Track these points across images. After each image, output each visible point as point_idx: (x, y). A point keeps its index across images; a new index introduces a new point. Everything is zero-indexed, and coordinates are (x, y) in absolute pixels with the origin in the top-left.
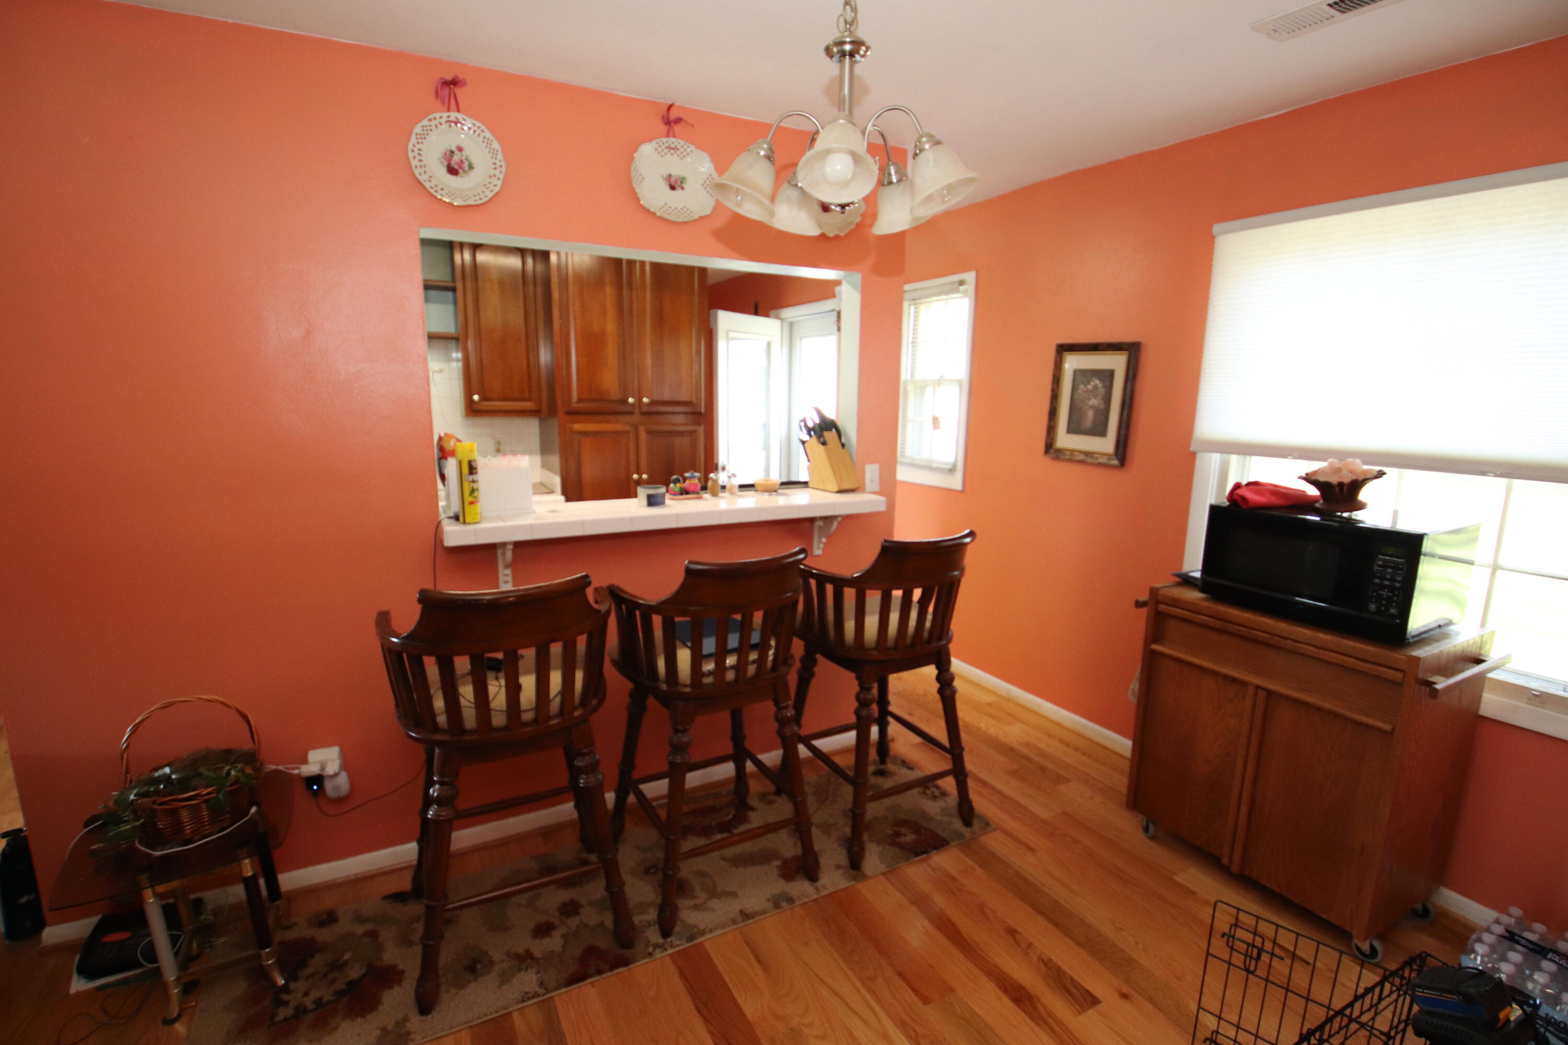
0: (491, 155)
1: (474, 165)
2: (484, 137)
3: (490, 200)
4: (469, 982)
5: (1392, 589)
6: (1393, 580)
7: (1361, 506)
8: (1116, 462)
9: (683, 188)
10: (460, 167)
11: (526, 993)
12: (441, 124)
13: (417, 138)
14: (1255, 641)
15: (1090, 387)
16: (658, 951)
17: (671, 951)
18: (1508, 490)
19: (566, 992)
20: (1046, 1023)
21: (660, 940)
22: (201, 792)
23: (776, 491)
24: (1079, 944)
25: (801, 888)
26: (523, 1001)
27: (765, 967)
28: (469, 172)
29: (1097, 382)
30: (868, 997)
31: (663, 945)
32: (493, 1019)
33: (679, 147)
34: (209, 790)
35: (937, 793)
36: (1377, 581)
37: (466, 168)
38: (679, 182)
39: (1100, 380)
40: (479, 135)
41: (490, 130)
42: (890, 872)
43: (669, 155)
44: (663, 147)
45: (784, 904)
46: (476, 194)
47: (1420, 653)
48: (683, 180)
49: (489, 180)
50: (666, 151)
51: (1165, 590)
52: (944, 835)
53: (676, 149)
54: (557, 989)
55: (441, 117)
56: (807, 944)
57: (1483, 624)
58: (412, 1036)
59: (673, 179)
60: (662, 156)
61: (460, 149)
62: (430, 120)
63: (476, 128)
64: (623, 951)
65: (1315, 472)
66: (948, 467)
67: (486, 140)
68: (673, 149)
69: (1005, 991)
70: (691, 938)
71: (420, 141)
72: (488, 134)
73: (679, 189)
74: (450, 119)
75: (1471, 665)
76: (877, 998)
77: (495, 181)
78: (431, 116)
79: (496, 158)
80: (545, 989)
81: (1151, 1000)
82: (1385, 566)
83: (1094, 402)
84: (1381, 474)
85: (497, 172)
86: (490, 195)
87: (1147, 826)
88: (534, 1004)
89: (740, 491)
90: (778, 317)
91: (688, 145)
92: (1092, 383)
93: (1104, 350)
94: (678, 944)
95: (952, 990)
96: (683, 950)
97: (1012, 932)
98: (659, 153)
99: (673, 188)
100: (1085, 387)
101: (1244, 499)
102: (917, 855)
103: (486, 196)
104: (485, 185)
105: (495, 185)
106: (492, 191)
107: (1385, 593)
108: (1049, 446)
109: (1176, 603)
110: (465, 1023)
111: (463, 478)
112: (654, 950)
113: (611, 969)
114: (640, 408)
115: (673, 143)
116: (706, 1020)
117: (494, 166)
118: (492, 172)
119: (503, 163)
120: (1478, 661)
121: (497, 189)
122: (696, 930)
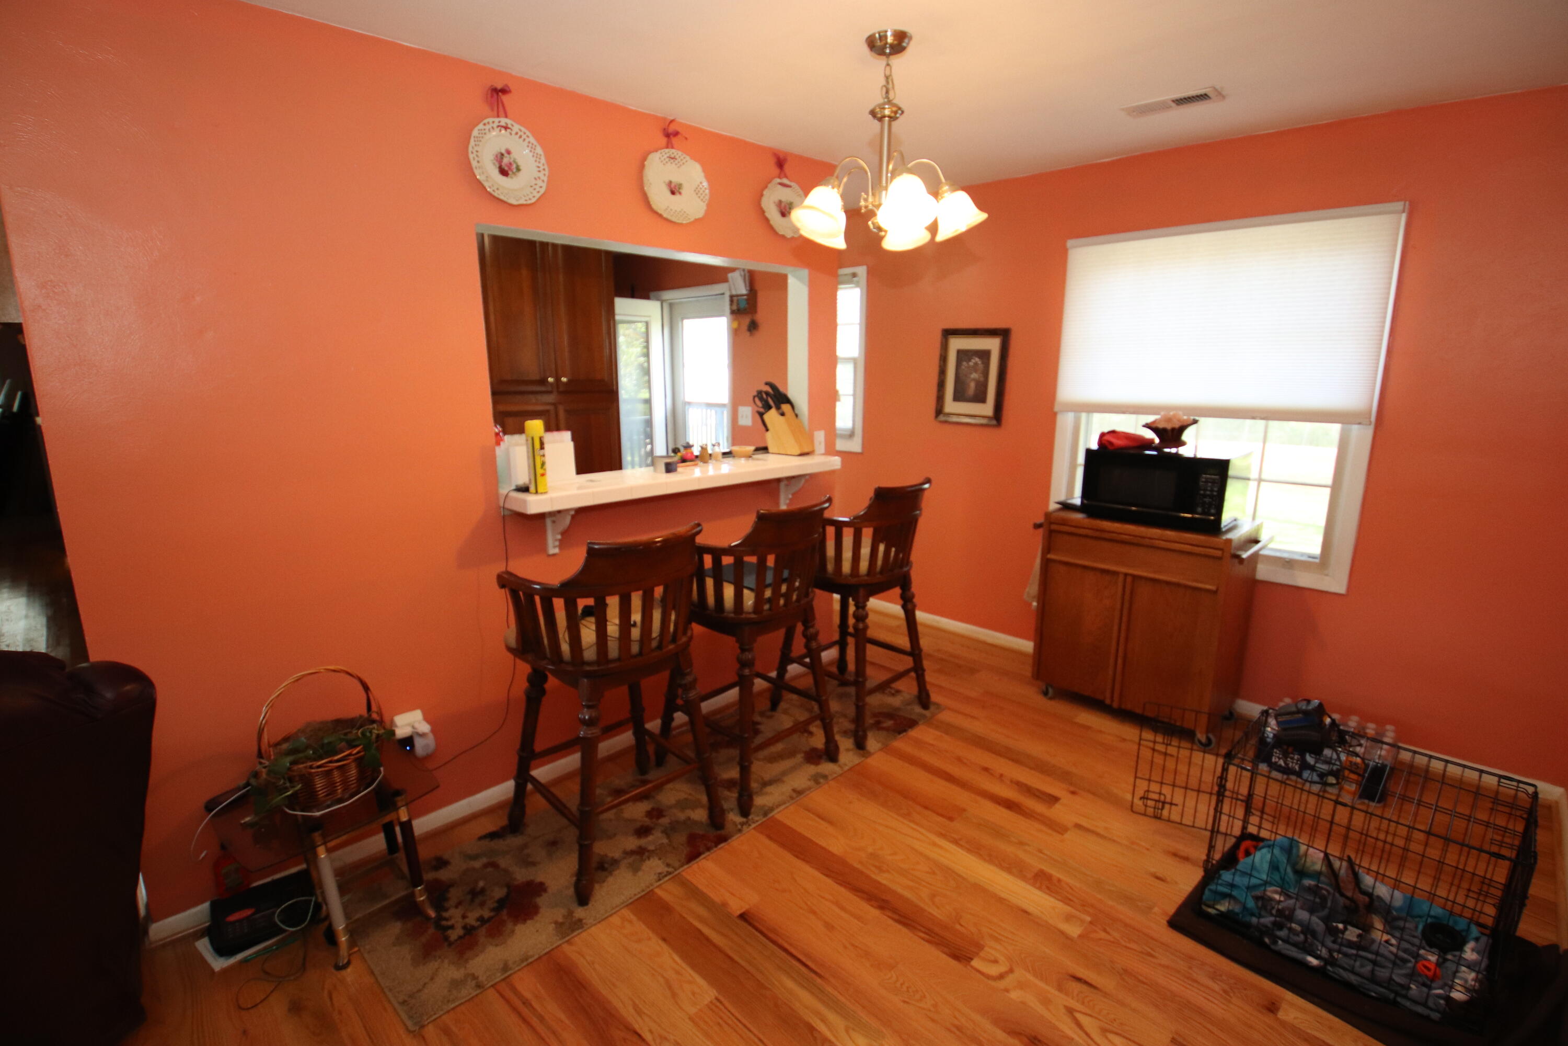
0: (534, 159)
1: (521, 168)
2: (529, 142)
3: (538, 200)
4: (607, 877)
5: (1211, 497)
6: (1212, 491)
7: (1183, 444)
8: (994, 422)
9: (680, 193)
10: (510, 168)
11: (660, 874)
12: (493, 128)
13: (475, 141)
14: (1123, 542)
15: (971, 364)
16: (745, 827)
17: (753, 826)
18: (1266, 428)
19: (688, 868)
20: (1034, 817)
21: (744, 820)
22: (352, 752)
23: (750, 457)
24: (1031, 768)
25: (827, 767)
26: (660, 880)
27: (831, 823)
28: (517, 173)
29: (977, 359)
30: (912, 825)
31: (747, 822)
32: (641, 897)
33: (677, 157)
34: (358, 749)
35: (893, 692)
36: (1202, 492)
37: (515, 170)
38: (677, 188)
39: (979, 358)
40: (524, 140)
41: (534, 136)
42: (886, 748)
43: (669, 163)
44: (666, 156)
45: (822, 781)
46: (525, 195)
47: (1230, 536)
48: (680, 186)
49: (534, 182)
50: (667, 160)
51: (1054, 514)
52: (913, 717)
53: (674, 158)
54: (682, 866)
55: (493, 122)
56: (850, 803)
57: (1254, 518)
58: (584, 921)
59: (673, 185)
60: (664, 164)
61: (509, 152)
62: (485, 124)
63: (522, 133)
64: (719, 832)
65: (1154, 422)
66: (848, 433)
67: (530, 145)
68: (672, 158)
69: (999, 804)
70: (765, 814)
71: (477, 143)
72: (532, 140)
73: (677, 194)
74: (501, 124)
75: (1253, 544)
76: (917, 824)
77: (539, 183)
78: (486, 121)
79: (539, 162)
80: (673, 867)
81: (1089, 791)
82: (1207, 482)
83: (974, 375)
84: (1195, 422)
85: (541, 175)
86: (538, 196)
87: (1047, 689)
88: (669, 879)
89: (723, 458)
90: (658, 299)
91: (684, 155)
92: (973, 361)
93: (981, 334)
94: (757, 818)
95: (964, 810)
96: (762, 823)
97: (986, 769)
98: (662, 162)
99: (673, 193)
100: (968, 363)
101: (1111, 443)
102: (900, 733)
103: (534, 197)
104: (531, 186)
105: (541, 187)
106: (538, 192)
107: (1207, 500)
108: (939, 411)
109: (1064, 522)
110: (623, 903)
111: (536, 452)
112: (742, 827)
113: (716, 846)
114: (558, 387)
115: (673, 153)
116: (807, 862)
117: (538, 169)
118: (537, 175)
119: (546, 167)
120: (1257, 542)
121: (542, 191)
122: (767, 808)
